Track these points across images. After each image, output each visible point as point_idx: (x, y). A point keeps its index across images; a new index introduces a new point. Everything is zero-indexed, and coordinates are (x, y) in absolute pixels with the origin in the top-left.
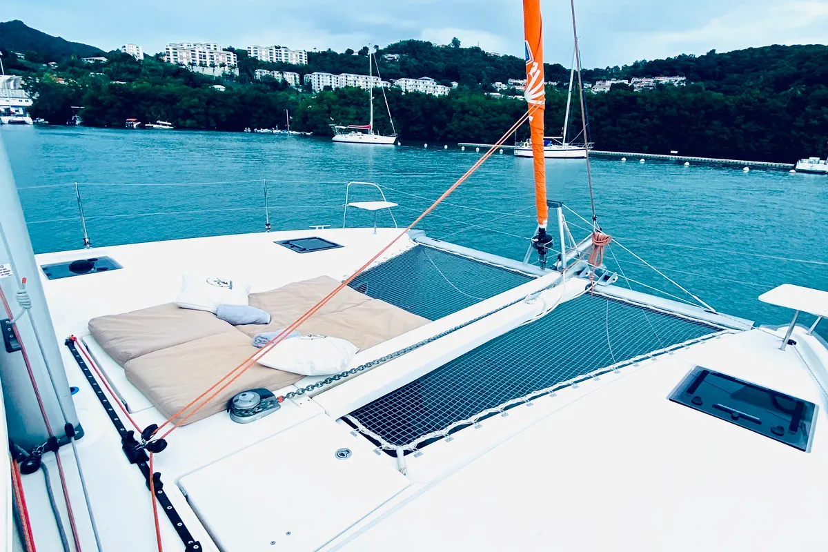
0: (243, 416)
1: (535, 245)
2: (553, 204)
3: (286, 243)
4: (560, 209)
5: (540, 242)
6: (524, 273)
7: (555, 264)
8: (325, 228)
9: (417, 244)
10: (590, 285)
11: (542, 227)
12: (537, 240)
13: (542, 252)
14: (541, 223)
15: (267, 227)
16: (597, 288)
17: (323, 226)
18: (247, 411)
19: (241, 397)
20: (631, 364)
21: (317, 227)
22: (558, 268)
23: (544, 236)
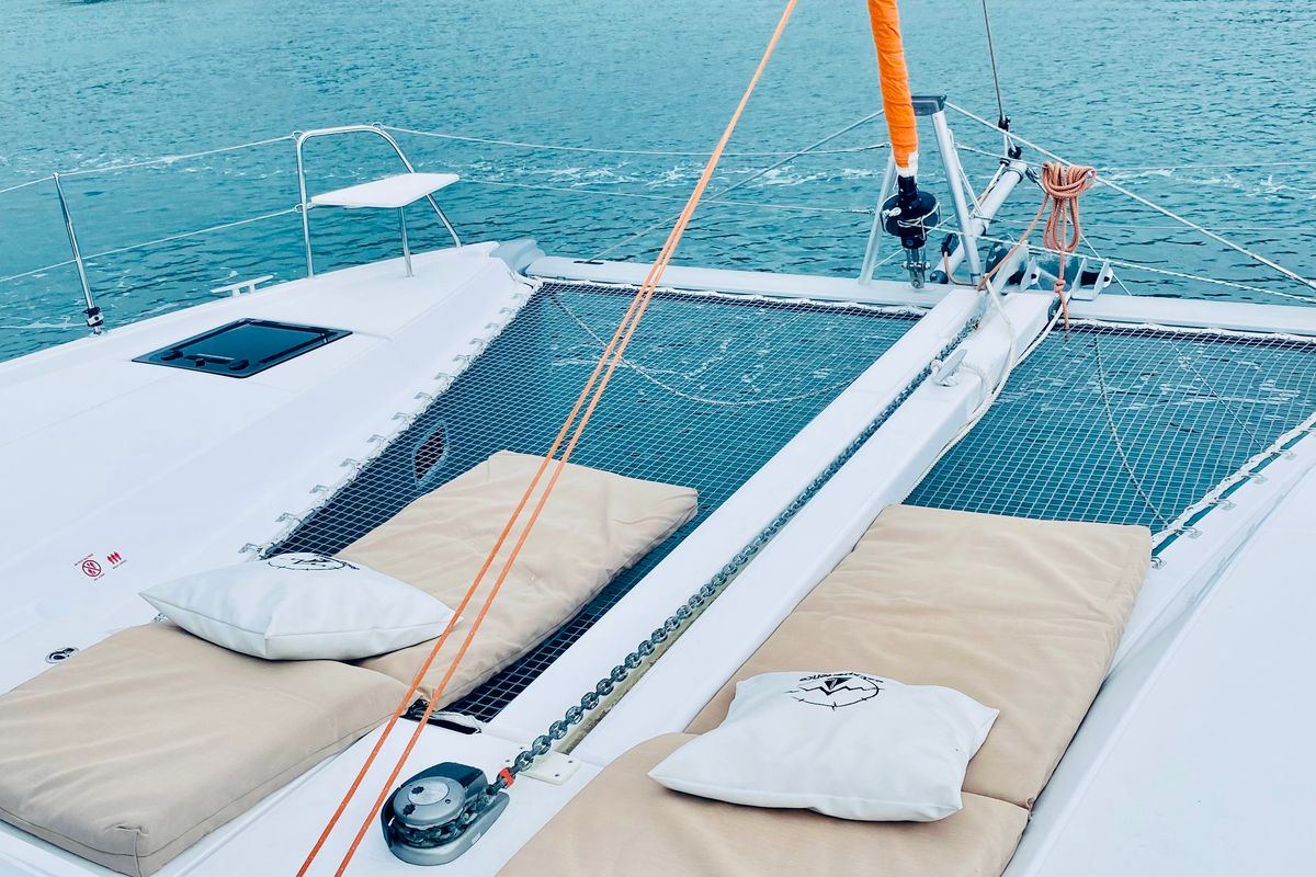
0: (439, 843)
1: (892, 226)
2: (925, 107)
3: (174, 356)
4: (940, 116)
5: (905, 215)
6: (875, 308)
7: (941, 267)
8: (258, 286)
9: (538, 283)
10: (1057, 305)
11: (905, 173)
12: (897, 211)
13: (913, 239)
14: (902, 163)
15: (92, 321)
16: (1073, 309)
17: (251, 283)
18: (445, 829)
19: (415, 798)
20: (1246, 479)
21: (235, 288)
22: (950, 275)
23: (915, 196)
